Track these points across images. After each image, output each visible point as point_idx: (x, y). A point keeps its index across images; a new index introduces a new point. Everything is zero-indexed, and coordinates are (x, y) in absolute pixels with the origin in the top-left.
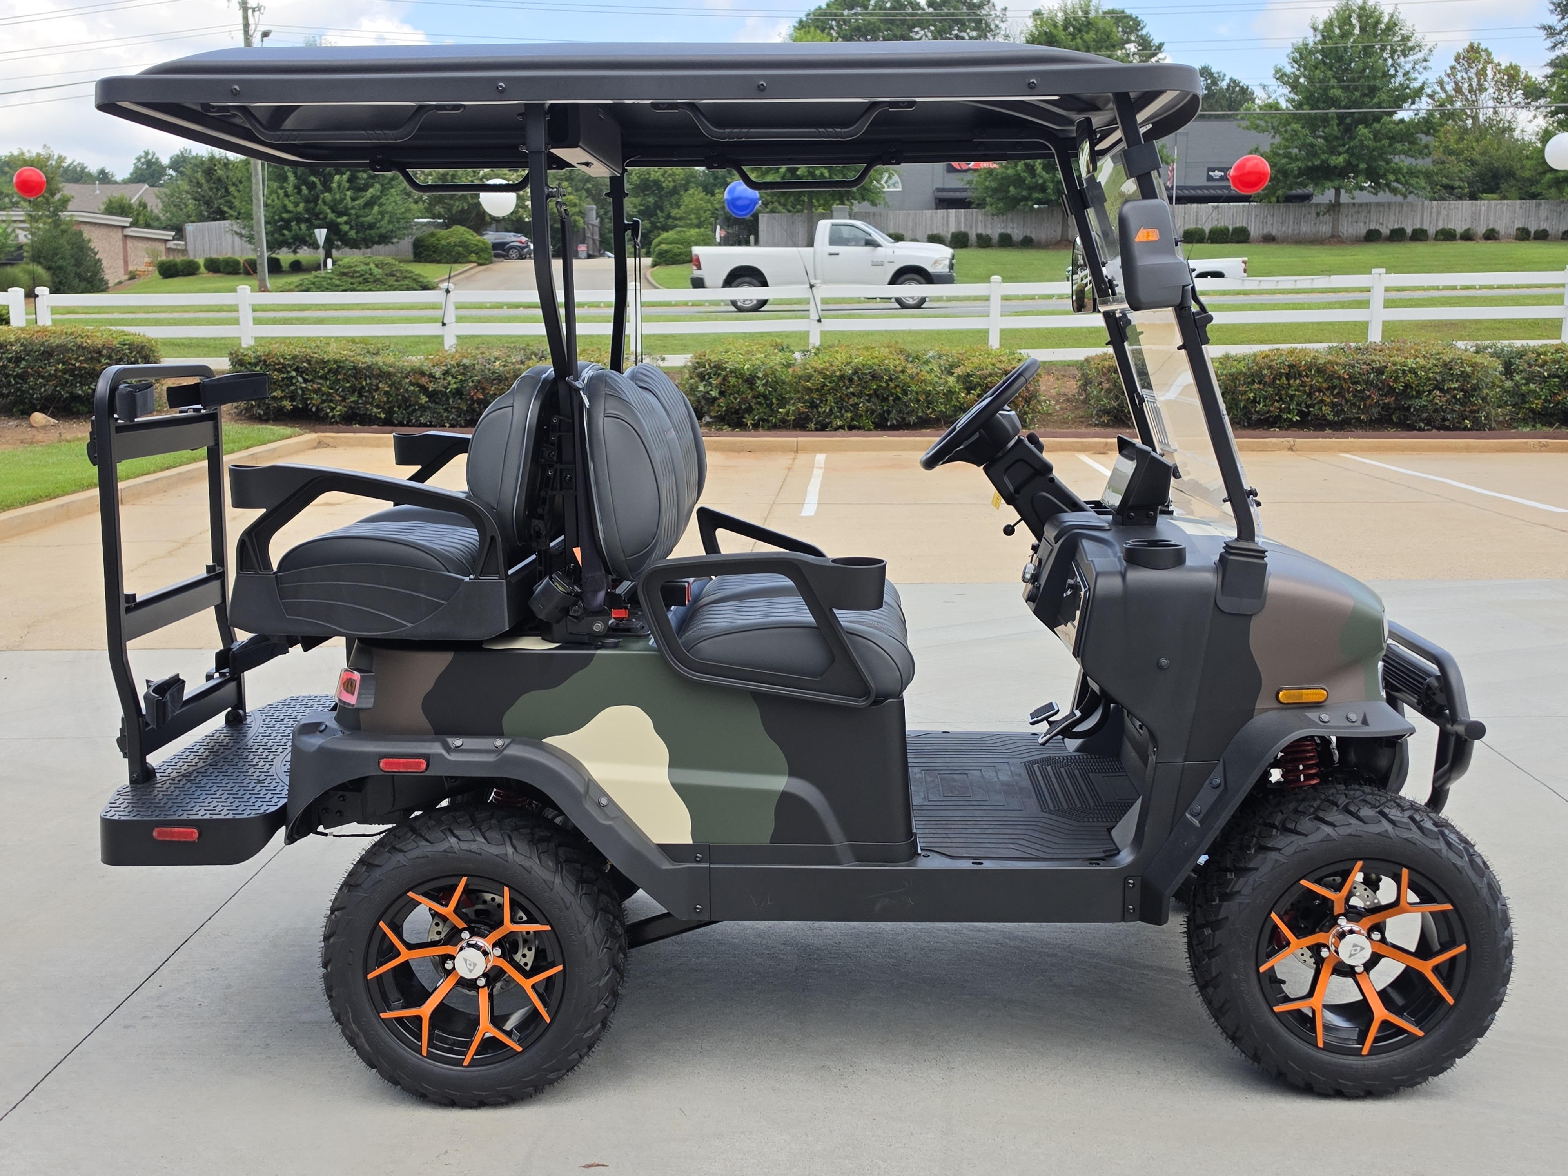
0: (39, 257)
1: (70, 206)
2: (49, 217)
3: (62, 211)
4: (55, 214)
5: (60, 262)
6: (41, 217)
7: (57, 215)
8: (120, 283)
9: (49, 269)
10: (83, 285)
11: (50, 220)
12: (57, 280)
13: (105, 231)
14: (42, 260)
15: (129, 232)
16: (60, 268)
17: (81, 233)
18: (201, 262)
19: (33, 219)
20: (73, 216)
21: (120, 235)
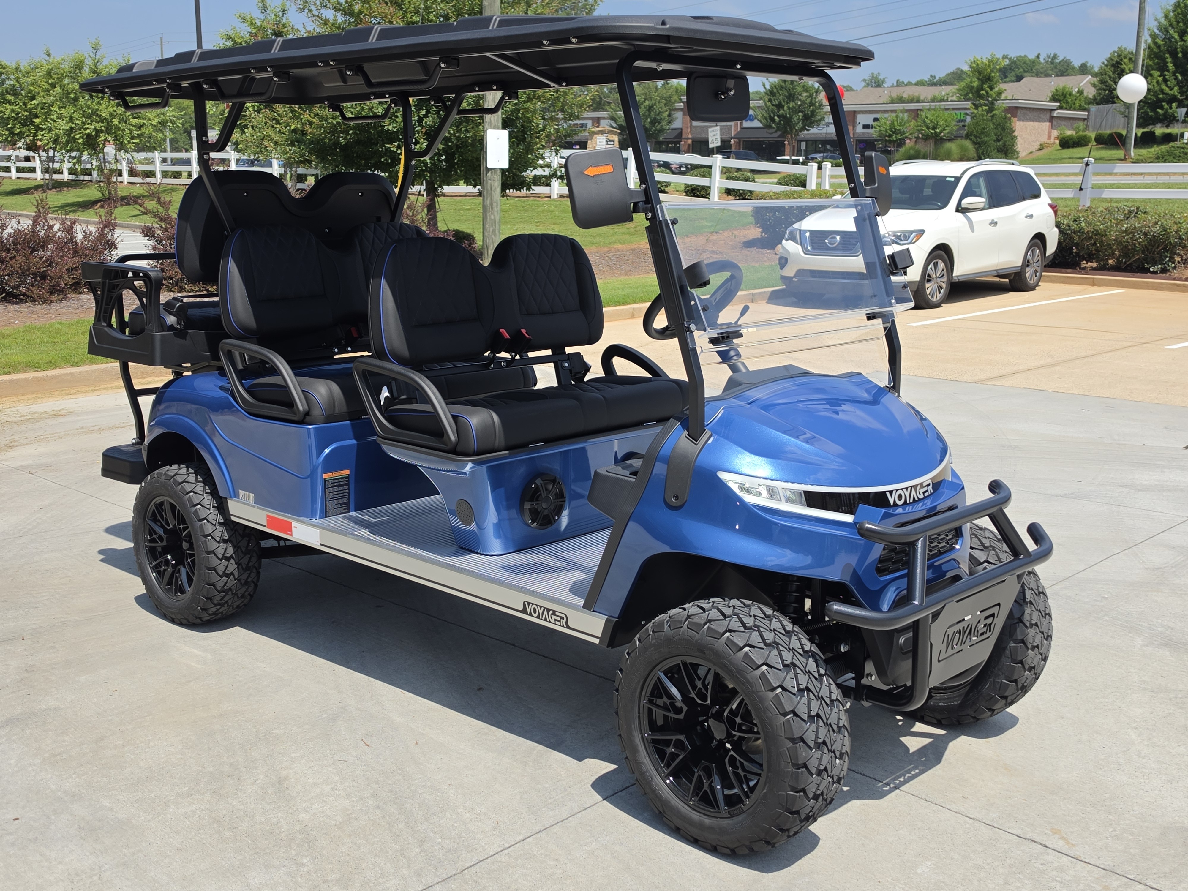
0: (971, 135)
1: (1003, 96)
2: (985, 105)
3: (997, 100)
4: (991, 102)
5: (986, 139)
7: (993, 103)
8: (1031, 153)
9: (975, 143)
11: (987, 108)
12: (981, 152)
13: (1037, 113)
14: (972, 137)
15: (1055, 114)
16: (984, 143)
18: (1093, 136)
19: (976, 107)
20: (1003, 103)
21: (1048, 116)
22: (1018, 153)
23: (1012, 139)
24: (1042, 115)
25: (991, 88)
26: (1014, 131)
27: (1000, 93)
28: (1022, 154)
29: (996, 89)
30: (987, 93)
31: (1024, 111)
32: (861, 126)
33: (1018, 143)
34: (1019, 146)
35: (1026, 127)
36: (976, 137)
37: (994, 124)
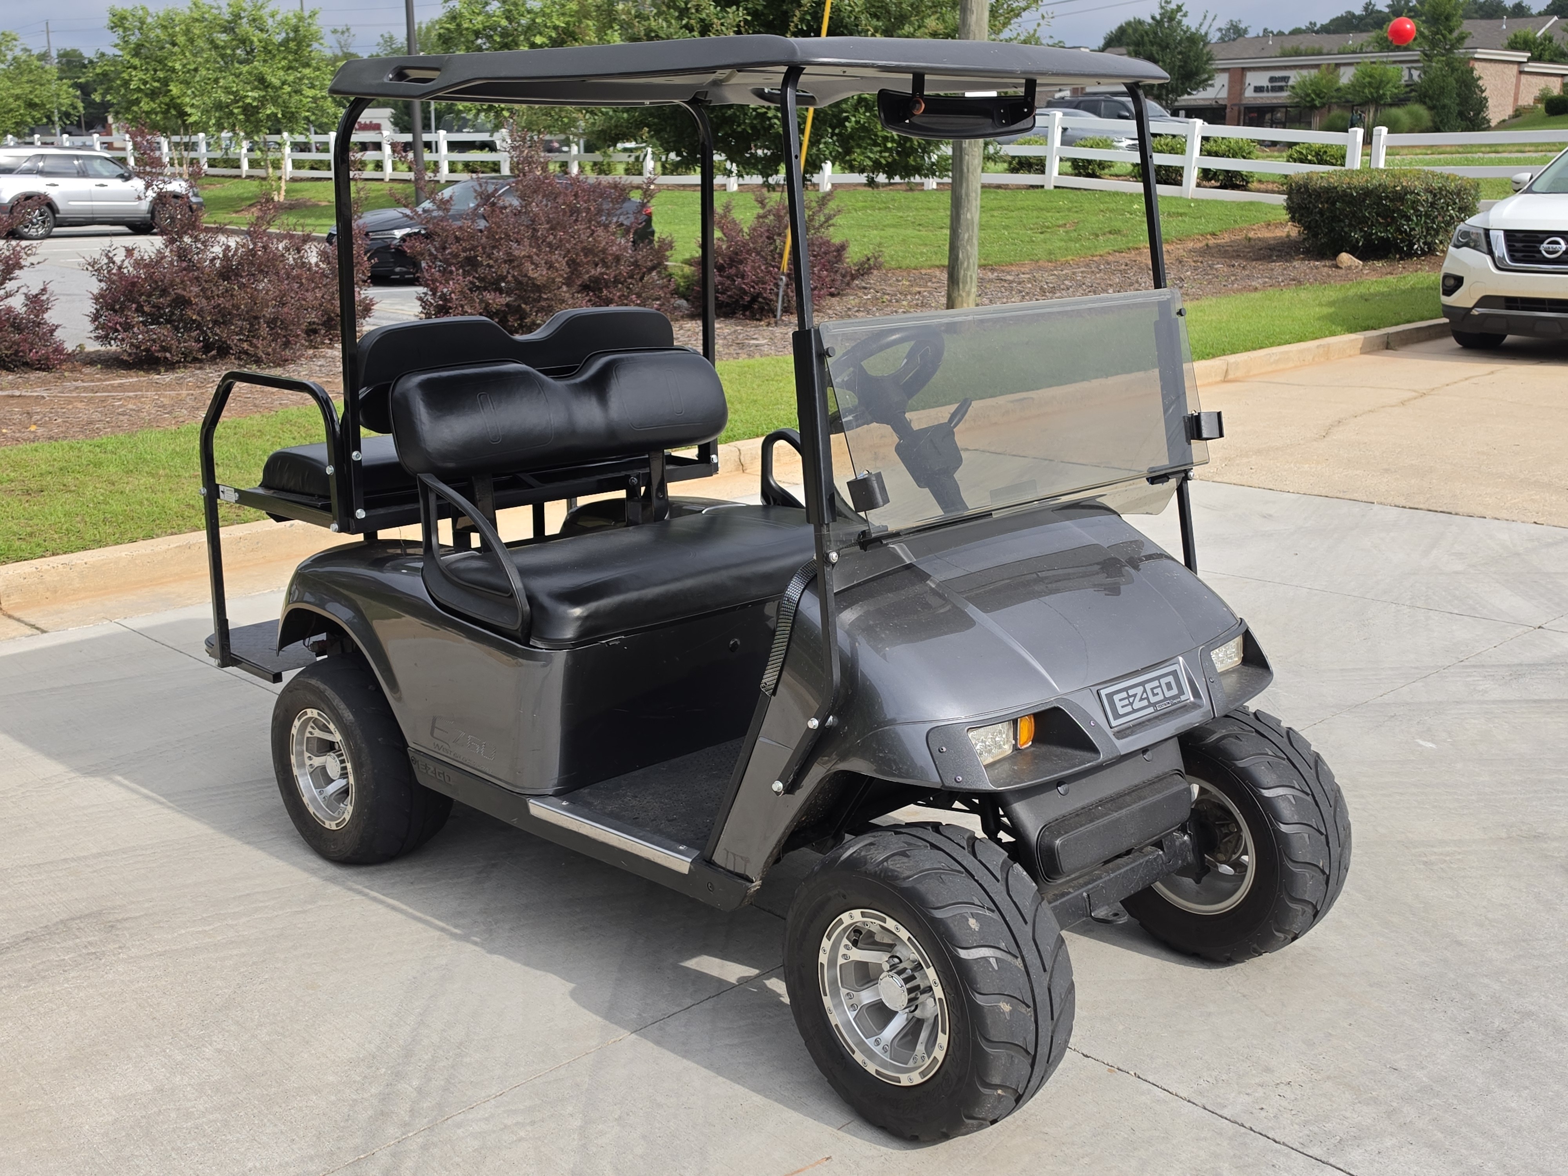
0: (1425, 97)
1: (1468, 42)
2: (1443, 55)
3: (1457, 49)
4: (1450, 51)
5: (1445, 102)
6: (1435, 56)
7: (1452, 53)
9: (1431, 108)
10: (1464, 123)
11: (1443, 59)
12: (1439, 119)
13: (1499, 67)
14: (1427, 100)
15: (1525, 67)
16: (1443, 108)
17: (1472, 71)
19: (1428, 57)
21: (1514, 71)
22: (1489, 121)
23: (1481, 102)
24: (1510, 70)
25: (1451, 31)
26: (1483, 91)
27: (1461, 39)
28: (1493, 124)
29: (1455, 34)
30: (1444, 37)
31: (1484, 64)
32: (1252, 88)
33: (1490, 107)
34: (1489, 112)
36: (1431, 98)
37: (1457, 82)
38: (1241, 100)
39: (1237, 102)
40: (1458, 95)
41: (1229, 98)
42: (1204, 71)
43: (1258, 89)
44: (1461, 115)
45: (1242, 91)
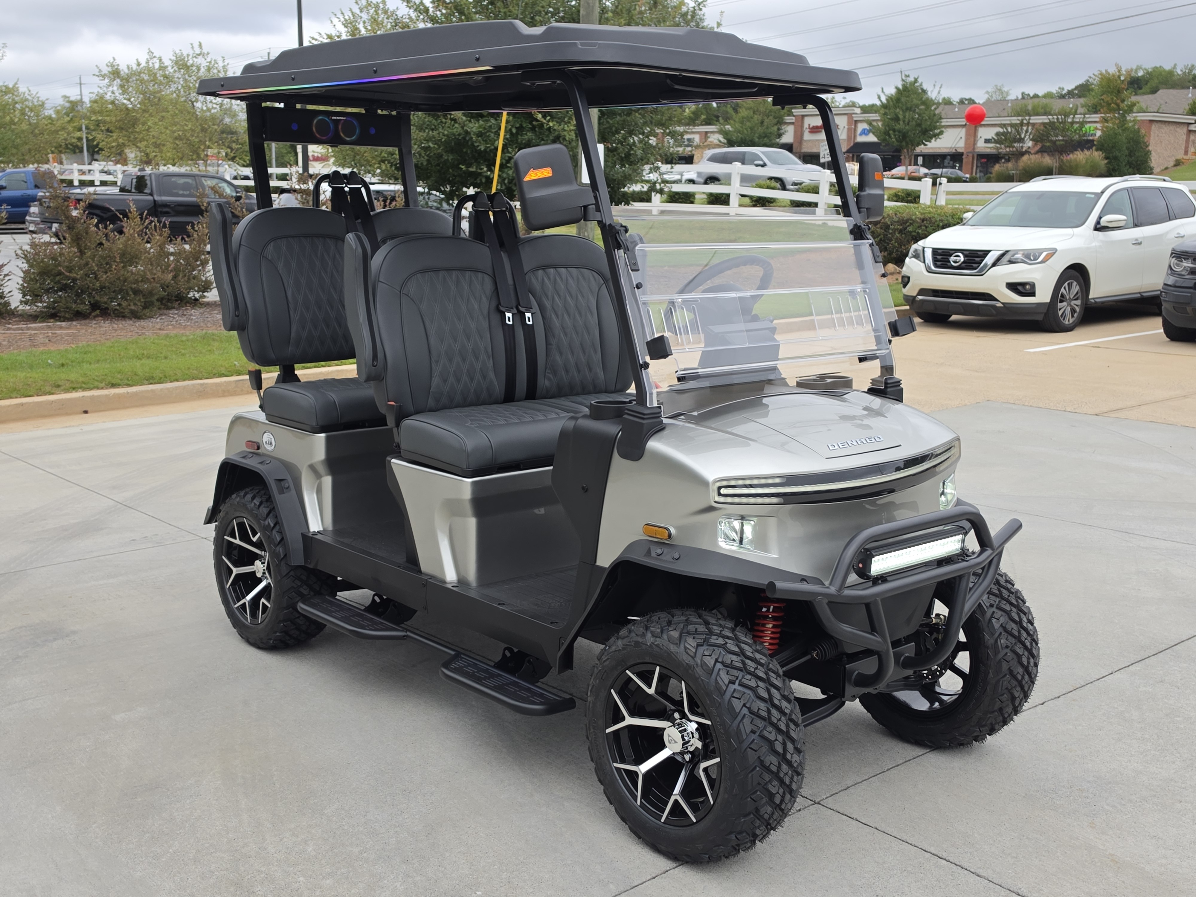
1: (1135, 109)
2: (1118, 118)
3: (1129, 114)
4: (1123, 116)
5: (1117, 154)
6: (1112, 119)
7: (1125, 116)
8: (1166, 168)
9: (1106, 158)
10: (1130, 170)
11: (1118, 121)
12: (1111, 167)
13: (1172, 127)
15: (1193, 128)
16: (1116, 158)
17: (1138, 131)
19: (1106, 120)
20: (1137, 116)
21: (1185, 130)
22: (1152, 169)
23: (1146, 154)
24: (1178, 130)
25: (1123, 101)
26: (1147, 146)
27: (1131, 106)
28: (1156, 170)
29: (1128, 102)
30: (1118, 105)
31: (1157, 125)
32: (983, 140)
33: (1152, 158)
34: (1153, 161)
35: (1161, 142)
36: (1106, 151)
37: (1126, 138)
38: (974, 149)
39: (970, 150)
40: (1128, 148)
41: (965, 147)
42: (936, 128)
43: (987, 141)
44: (1130, 164)
45: (975, 143)
